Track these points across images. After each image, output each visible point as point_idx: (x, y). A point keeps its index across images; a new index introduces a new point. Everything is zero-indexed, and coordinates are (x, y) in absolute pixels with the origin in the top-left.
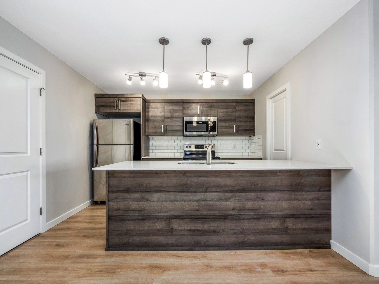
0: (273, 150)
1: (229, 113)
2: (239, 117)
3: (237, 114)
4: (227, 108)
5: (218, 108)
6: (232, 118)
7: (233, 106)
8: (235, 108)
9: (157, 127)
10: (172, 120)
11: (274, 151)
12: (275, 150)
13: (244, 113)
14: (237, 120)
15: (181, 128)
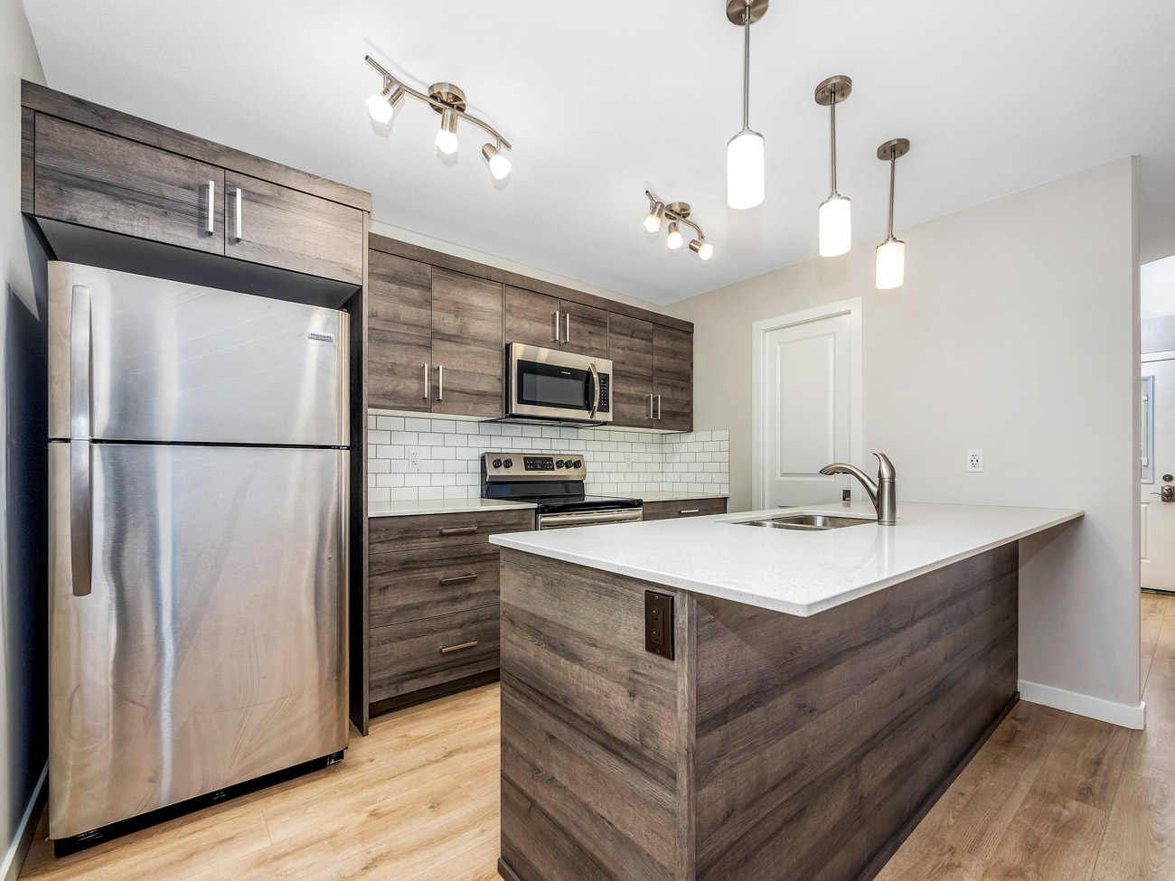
0: (778, 474)
1: (637, 354)
2: (659, 370)
3: (657, 360)
4: (632, 336)
5: (610, 331)
6: (644, 371)
7: (646, 332)
8: (651, 340)
9: (397, 369)
10: (464, 348)
11: (779, 478)
12: (784, 475)
13: (671, 360)
14: (655, 380)
15: (498, 388)
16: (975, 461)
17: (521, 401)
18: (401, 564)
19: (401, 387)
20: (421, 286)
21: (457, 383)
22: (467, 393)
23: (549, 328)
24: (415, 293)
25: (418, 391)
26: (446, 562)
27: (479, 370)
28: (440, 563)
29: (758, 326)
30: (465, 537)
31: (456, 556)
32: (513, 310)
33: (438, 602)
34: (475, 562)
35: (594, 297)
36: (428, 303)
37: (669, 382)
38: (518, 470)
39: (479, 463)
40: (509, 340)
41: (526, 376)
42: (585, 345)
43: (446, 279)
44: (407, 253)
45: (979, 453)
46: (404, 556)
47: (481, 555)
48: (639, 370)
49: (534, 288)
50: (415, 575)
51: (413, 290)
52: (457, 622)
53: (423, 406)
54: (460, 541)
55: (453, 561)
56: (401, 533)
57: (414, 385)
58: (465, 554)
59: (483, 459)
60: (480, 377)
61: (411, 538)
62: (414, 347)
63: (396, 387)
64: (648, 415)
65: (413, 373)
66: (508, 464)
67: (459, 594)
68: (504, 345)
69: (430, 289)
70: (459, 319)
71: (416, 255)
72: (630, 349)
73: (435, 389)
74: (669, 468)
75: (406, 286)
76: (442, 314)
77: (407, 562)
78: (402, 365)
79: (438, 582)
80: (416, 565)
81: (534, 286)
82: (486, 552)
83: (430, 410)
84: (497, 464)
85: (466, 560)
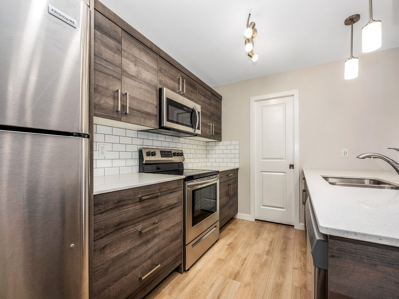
16: (345, 153)
17: (168, 120)
18: (116, 226)
19: (102, 102)
20: (116, 39)
21: (135, 105)
22: (141, 112)
23: (177, 85)
24: (112, 42)
25: (114, 106)
26: (143, 218)
27: (147, 100)
28: (140, 219)
29: (253, 99)
30: (153, 200)
31: (148, 213)
32: (162, 71)
33: (138, 246)
34: (157, 215)
35: (193, 75)
36: (119, 51)
37: (216, 119)
38: (158, 158)
39: (138, 154)
40: (161, 87)
41: (170, 107)
42: (190, 97)
43: (129, 41)
44: (107, 14)
45: (347, 150)
46: (117, 220)
47: (161, 209)
48: (207, 112)
49: (171, 62)
50: (125, 232)
51: (111, 40)
52: (148, 255)
53: (117, 116)
54: (150, 203)
55: (146, 217)
56: (115, 203)
57: (111, 102)
58: (153, 211)
59: (141, 152)
60: (147, 104)
61: (122, 206)
62: (111, 77)
63: (99, 101)
64: (210, 133)
65: (110, 94)
66: (153, 154)
67: (150, 237)
68: (158, 89)
69: (120, 43)
70: (136, 67)
71: (113, 18)
72: (204, 102)
73: (124, 107)
74: (210, 156)
75: (106, 35)
76: (128, 62)
77: (119, 224)
78: (103, 87)
79: (138, 232)
80: (125, 225)
81: (171, 61)
82: (163, 207)
83: (120, 120)
84: (148, 154)
85: (153, 214)
